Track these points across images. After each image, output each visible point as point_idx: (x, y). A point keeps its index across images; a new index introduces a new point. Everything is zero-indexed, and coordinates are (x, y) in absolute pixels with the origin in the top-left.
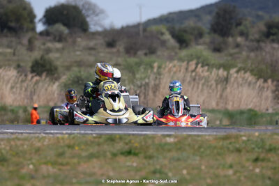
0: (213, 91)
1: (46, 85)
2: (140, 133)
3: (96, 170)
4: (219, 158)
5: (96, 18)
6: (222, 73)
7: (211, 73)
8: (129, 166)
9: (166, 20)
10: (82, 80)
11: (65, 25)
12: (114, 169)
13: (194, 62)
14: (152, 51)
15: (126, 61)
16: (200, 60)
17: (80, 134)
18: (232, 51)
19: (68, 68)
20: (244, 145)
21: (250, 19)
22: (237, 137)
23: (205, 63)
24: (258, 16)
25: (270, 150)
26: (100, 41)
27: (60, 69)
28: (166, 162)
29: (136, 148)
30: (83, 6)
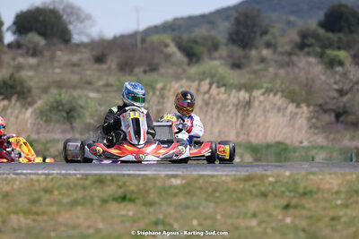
0: (232, 118)
1: (16, 112)
2: (138, 172)
3: (81, 221)
4: (239, 204)
5: (80, 26)
6: (243, 95)
7: (229, 95)
8: (123, 216)
9: (171, 27)
10: (62, 105)
11: (41, 34)
12: (104, 219)
13: (207, 81)
14: (153, 68)
15: (120, 81)
16: (215, 79)
17: (60, 174)
18: (256, 67)
19: (45, 90)
20: (271, 188)
21: (278, 25)
22: (262, 178)
23: (221, 83)
24: (289, 23)
25: (305, 194)
26: (86, 55)
27: (35, 91)
28: (171, 210)
29: (133, 192)
30: (64, 9)
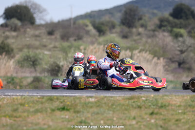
1: (5, 62)
2: (71, 95)
3: (40, 121)
4: (126, 112)
5: (40, 15)
6: (128, 53)
8: (63, 118)
9: (89, 16)
10: (30, 58)
11: (19, 19)
12: (52, 120)
14: (79, 38)
15: (61, 45)
17: (29, 95)
18: (136, 38)
19: (21, 50)
20: (143, 103)
21: (148, 15)
22: (139, 98)
24: (153, 14)
25: (162, 107)
26: (43, 30)
27: (15, 51)
28: (89, 115)
29: (68, 105)
30: (31, 6)
